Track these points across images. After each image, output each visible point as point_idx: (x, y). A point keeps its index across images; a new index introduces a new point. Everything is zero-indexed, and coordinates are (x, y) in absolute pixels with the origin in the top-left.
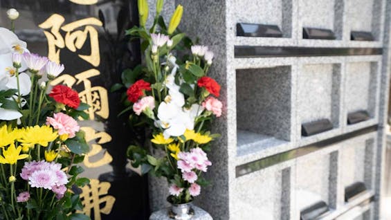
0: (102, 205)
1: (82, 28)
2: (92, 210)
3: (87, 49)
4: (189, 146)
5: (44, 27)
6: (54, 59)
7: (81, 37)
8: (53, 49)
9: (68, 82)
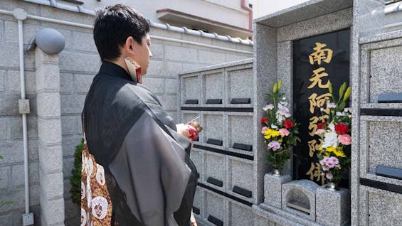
1: (323, 98)
2: (321, 177)
3: (324, 106)
5: (310, 98)
6: (312, 110)
7: (323, 101)
8: (311, 107)
9: (316, 119)
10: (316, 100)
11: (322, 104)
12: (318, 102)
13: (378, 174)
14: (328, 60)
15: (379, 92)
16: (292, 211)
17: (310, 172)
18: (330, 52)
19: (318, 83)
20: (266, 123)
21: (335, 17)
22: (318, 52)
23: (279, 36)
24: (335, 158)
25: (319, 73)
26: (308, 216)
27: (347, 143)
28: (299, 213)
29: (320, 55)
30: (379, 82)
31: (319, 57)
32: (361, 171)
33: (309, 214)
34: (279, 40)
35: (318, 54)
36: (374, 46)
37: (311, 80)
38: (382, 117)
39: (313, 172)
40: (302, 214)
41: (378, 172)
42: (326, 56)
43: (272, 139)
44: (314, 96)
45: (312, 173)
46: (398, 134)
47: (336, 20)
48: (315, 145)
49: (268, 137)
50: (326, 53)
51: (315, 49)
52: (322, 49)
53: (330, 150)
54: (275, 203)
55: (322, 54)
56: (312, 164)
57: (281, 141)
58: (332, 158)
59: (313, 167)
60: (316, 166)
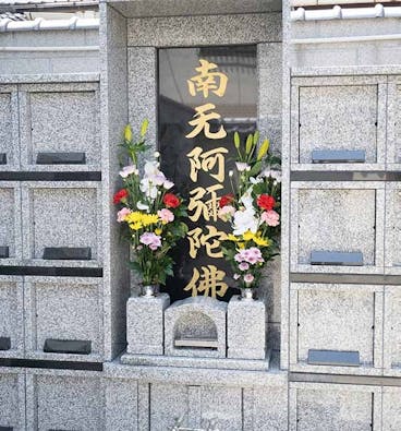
0: (218, 288)
1: (214, 155)
2: (210, 289)
3: (215, 170)
4: (250, 244)
5: (189, 155)
6: (194, 177)
7: (213, 161)
8: (193, 170)
9: (201, 192)
10: (201, 159)
11: (211, 167)
12: (205, 162)
13: (313, 264)
14: (220, 92)
15: (311, 149)
16: (185, 352)
17: (191, 285)
18: (224, 79)
19: (203, 130)
20: (124, 200)
21: (236, 22)
22: (203, 75)
23: (131, 34)
24: (256, 249)
25: (206, 113)
26: (213, 352)
27: (275, 224)
28: (198, 352)
29: (208, 81)
30: (310, 133)
31: (205, 84)
32: (292, 262)
33: (215, 349)
34: (131, 41)
35: (204, 79)
36: (308, 82)
37: (192, 123)
38: (318, 183)
39: (197, 284)
40: (204, 352)
41: (313, 260)
42: (218, 84)
43: (144, 230)
44: (198, 150)
45: (194, 287)
46: (332, 205)
47: (237, 29)
48: (199, 237)
49: (137, 227)
50: (217, 79)
51: (198, 69)
52: (209, 71)
53: (247, 238)
54: (150, 349)
55: (210, 80)
56: (195, 270)
57: (159, 232)
58: (253, 249)
59: (196, 274)
60: (202, 272)
